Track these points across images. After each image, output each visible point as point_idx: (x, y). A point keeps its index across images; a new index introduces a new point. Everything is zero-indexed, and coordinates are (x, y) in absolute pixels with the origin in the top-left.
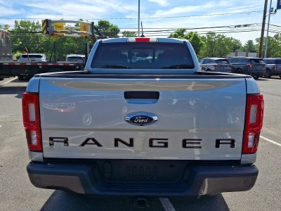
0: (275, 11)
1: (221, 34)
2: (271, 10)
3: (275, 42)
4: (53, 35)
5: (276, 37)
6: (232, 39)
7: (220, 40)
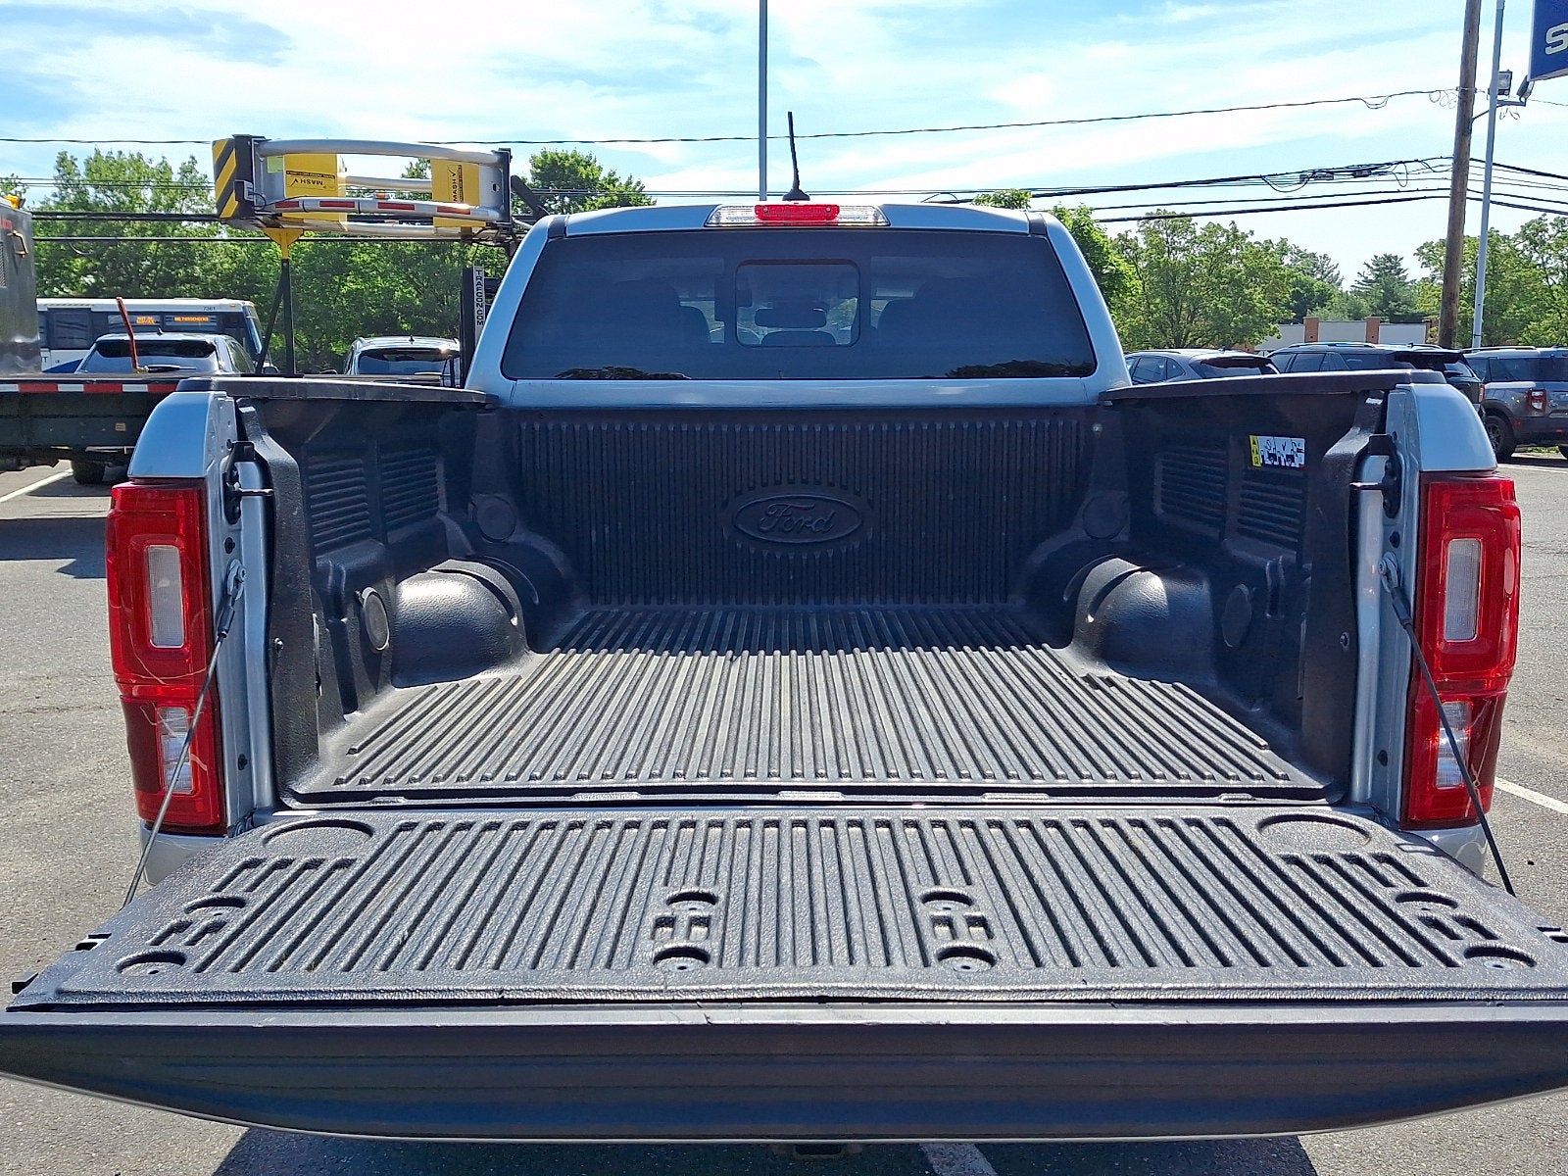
0: (1524, 91)
1: (1225, 222)
2: (1501, 83)
3: (1528, 264)
4: (274, 222)
5: (1532, 234)
6: (1283, 249)
7: (1219, 257)
